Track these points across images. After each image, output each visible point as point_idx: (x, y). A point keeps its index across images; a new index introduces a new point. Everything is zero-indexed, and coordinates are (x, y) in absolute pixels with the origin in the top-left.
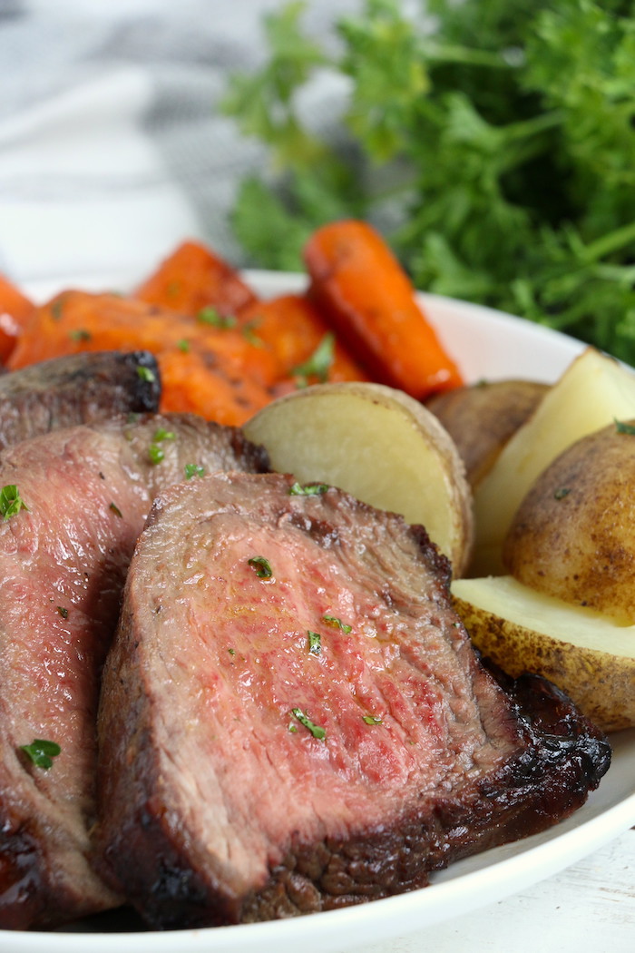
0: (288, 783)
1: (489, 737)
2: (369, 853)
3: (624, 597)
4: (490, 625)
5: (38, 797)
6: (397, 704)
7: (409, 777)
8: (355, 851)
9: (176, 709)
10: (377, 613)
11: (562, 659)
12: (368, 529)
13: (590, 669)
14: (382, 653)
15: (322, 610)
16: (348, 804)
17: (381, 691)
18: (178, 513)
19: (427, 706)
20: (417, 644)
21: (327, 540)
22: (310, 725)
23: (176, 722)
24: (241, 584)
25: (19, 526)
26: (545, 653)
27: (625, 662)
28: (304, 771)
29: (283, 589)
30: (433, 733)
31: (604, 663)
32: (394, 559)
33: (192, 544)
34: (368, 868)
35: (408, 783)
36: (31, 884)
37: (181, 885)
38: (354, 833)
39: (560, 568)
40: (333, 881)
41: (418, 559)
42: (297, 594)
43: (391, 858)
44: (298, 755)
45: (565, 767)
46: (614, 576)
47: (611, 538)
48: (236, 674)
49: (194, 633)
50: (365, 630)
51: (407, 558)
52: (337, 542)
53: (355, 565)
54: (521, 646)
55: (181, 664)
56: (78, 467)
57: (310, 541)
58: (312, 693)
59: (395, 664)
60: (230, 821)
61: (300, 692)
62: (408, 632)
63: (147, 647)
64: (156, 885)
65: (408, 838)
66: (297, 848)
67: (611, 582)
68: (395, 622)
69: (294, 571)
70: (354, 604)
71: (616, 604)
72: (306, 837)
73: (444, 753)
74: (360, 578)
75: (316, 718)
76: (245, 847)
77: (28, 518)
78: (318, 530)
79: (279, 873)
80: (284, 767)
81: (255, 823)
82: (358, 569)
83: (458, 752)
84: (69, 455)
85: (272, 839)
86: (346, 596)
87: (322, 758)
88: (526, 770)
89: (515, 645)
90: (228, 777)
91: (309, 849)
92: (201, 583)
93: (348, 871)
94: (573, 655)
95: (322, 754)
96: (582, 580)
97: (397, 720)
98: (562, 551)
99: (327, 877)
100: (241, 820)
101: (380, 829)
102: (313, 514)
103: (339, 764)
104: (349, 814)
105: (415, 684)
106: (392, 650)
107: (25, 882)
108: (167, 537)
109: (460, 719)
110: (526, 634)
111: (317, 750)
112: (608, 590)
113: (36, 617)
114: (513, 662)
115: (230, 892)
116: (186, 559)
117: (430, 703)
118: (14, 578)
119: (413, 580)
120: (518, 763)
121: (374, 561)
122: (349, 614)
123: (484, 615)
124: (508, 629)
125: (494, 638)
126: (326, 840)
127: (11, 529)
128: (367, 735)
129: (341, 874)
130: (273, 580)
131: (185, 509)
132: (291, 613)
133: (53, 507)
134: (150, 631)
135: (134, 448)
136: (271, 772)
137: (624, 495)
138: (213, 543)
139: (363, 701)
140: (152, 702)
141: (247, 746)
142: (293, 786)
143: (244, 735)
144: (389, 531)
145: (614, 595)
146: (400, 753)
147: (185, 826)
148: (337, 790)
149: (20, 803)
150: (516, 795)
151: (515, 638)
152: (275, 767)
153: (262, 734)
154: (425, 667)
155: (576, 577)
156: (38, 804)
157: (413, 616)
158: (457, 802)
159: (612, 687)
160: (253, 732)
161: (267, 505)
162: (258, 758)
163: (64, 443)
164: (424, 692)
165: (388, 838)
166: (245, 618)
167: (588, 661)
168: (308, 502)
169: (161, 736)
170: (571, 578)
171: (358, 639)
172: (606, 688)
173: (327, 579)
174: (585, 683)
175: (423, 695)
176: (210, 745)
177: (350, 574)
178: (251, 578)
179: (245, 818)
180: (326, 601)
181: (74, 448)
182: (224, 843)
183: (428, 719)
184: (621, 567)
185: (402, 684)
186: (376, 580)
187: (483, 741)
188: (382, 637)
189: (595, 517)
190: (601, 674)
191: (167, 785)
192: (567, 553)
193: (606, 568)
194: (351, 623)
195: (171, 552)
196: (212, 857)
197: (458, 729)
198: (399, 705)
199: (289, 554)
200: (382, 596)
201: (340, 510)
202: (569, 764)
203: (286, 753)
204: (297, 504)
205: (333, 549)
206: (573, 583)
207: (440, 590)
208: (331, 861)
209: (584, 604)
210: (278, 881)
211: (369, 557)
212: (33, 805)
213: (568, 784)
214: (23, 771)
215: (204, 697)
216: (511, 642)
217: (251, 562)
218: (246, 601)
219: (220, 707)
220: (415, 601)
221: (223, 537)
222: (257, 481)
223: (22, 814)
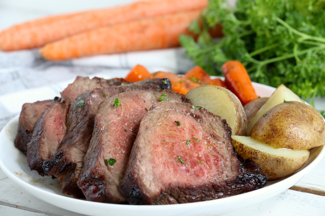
0: (172, 173)
1: (232, 171)
2: (191, 193)
3: (276, 141)
4: (240, 146)
5: (107, 171)
6: (208, 160)
7: (207, 177)
8: (187, 192)
9: (145, 151)
10: (208, 138)
11: (257, 155)
12: (210, 119)
13: (265, 158)
14: (208, 148)
15: (193, 136)
16: (187, 180)
17: (205, 157)
18: (158, 109)
19: (217, 162)
20: (217, 147)
21: (199, 120)
22: (181, 161)
23: (144, 154)
24: (172, 126)
25: (119, 109)
26: (253, 153)
27: (273, 156)
28: (177, 171)
29: (183, 129)
30: (217, 168)
31: (268, 156)
32: (216, 127)
33: (161, 116)
34: (191, 198)
35: (207, 178)
36: (102, 193)
37: (136, 193)
38: (187, 187)
39: (261, 133)
40: (181, 200)
41: (223, 127)
42: (187, 131)
43: (198, 196)
44: (176, 167)
45: (253, 181)
46: (274, 135)
47: (274, 125)
48: (164, 146)
49: (155, 135)
50: (204, 142)
51: (220, 127)
52: (201, 121)
53: (205, 127)
54: (247, 151)
55: (149, 142)
56: (139, 98)
57: (194, 120)
58: (185, 154)
59: (211, 151)
60: (153, 179)
61: (181, 153)
62: (216, 144)
63: (141, 136)
64: (131, 193)
65: (204, 191)
66: (170, 188)
67: (273, 137)
68: (213, 141)
69: (187, 125)
70: (203, 136)
71: (274, 143)
72: (173, 185)
73: (219, 173)
74: (205, 130)
75: (184, 159)
76: (155, 185)
77: (121, 107)
78: (197, 117)
79: (165, 195)
80: (172, 169)
81: (160, 181)
82: (206, 128)
83: (223, 173)
84: (137, 96)
85: (164, 185)
86: (201, 133)
87: (183, 169)
88: (241, 179)
89: (246, 151)
90: (155, 169)
91: (174, 189)
92: (161, 125)
93: (185, 198)
94: (260, 154)
95: (184, 168)
96: (266, 136)
97: (207, 164)
98: (262, 129)
99: (180, 199)
100: (156, 179)
101: (195, 187)
102: (196, 114)
103: (188, 171)
104: (187, 182)
105: (215, 156)
106: (210, 148)
107: (100, 192)
108: (155, 113)
109: (226, 166)
110: (248, 148)
111: (182, 166)
112: (273, 139)
113: (118, 131)
114: (245, 156)
115: (148, 195)
116: (158, 119)
117: (218, 161)
118: (114, 121)
119: (220, 132)
120: (238, 177)
121: (211, 127)
122: (201, 138)
123: (239, 143)
124: (244, 147)
125: (241, 149)
126: (179, 187)
127: (117, 110)
128: (197, 165)
129: (184, 198)
130: (181, 127)
131: (161, 108)
132: (184, 135)
133: (129, 106)
134: (143, 133)
135: (156, 97)
136: (168, 170)
137: (280, 115)
138: (167, 117)
139: (199, 158)
140: (138, 149)
141: (162, 163)
142: (173, 174)
143: (162, 160)
144: (216, 120)
145: (274, 140)
146: (206, 171)
147: (139, 178)
148: (185, 177)
149: (101, 172)
150: (238, 186)
151: (246, 149)
152: (169, 169)
153: (168, 161)
154: (219, 152)
155: (264, 135)
156: (107, 173)
157: (218, 140)
158: (219, 185)
159: (270, 164)
160: (165, 160)
161: (184, 110)
162: (165, 166)
163: (137, 93)
164: (217, 158)
165: (197, 190)
166: (171, 134)
167: (264, 156)
168: (196, 111)
169: (139, 156)
170: (263, 136)
171: (201, 144)
172: (269, 164)
173: (197, 129)
174: (263, 162)
175: (217, 159)
176: (152, 161)
177: (203, 129)
178: (175, 126)
179: (158, 179)
180: (195, 134)
181: (139, 94)
182: (149, 183)
183: (216, 165)
184: (276, 133)
185: (211, 156)
186: (210, 131)
187: (230, 172)
188: (209, 144)
189: (271, 120)
190: (267, 160)
191: (137, 168)
192: (263, 129)
193: (273, 133)
194: (200, 140)
195: (154, 117)
196: (144, 186)
197: (224, 169)
198: (209, 161)
199: (187, 122)
200: (211, 135)
201: (204, 113)
202: (254, 180)
203: (173, 166)
204: (192, 111)
205: (200, 122)
206: (264, 137)
207: (227, 135)
208: (181, 194)
209: (266, 143)
210: (165, 197)
211: (210, 125)
212: (105, 173)
213: (254, 186)
214: (105, 165)
215: (153, 150)
216: (245, 150)
217: (175, 122)
218: (172, 131)
219: (157, 153)
220: (219, 137)
221: (170, 115)
222: (183, 104)
223: (101, 174)
